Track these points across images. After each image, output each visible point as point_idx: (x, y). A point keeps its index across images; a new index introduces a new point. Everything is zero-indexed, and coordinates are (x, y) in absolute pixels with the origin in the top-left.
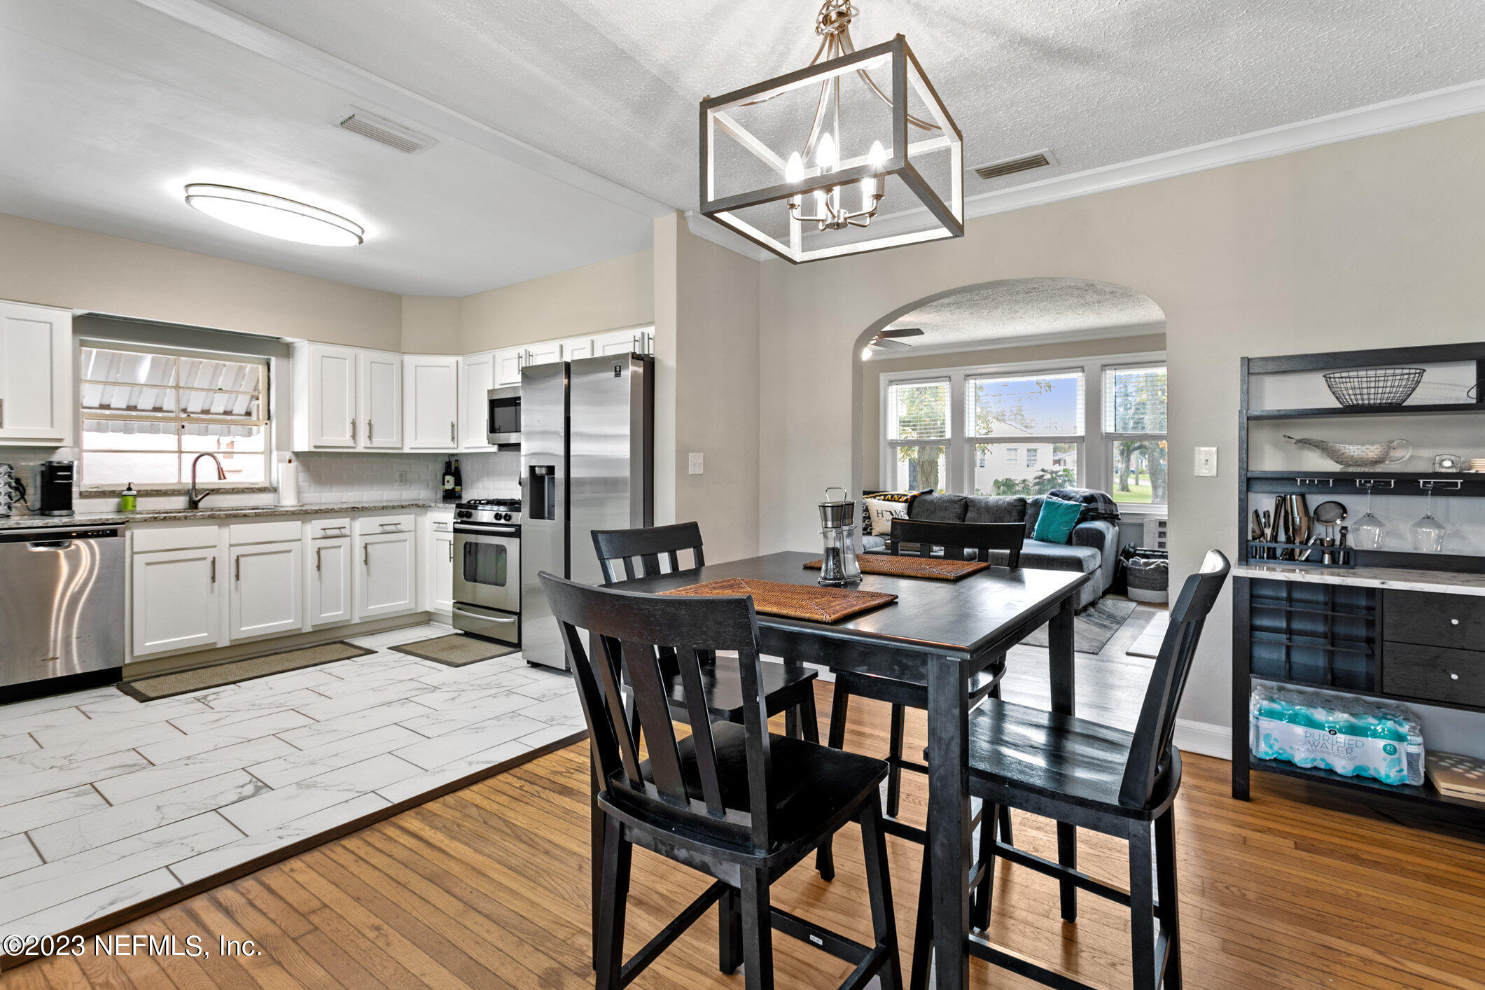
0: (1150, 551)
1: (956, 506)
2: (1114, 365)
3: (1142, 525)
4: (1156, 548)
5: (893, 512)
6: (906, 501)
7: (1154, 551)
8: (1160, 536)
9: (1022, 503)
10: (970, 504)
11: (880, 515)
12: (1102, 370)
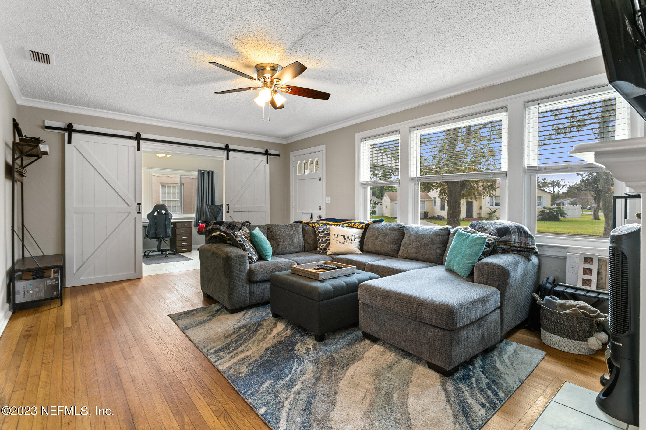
0: (573, 288)
1: (395, 233)
2: (538, 100)
3: (565, 259)
4: (580, 285)
5: (346, 237)
6: (362, 228)
7: (577, 289)
8: (584, 273)
9: (446, 233)
10: (405, 232)
11: (335, 239)
12: (525, 106)
